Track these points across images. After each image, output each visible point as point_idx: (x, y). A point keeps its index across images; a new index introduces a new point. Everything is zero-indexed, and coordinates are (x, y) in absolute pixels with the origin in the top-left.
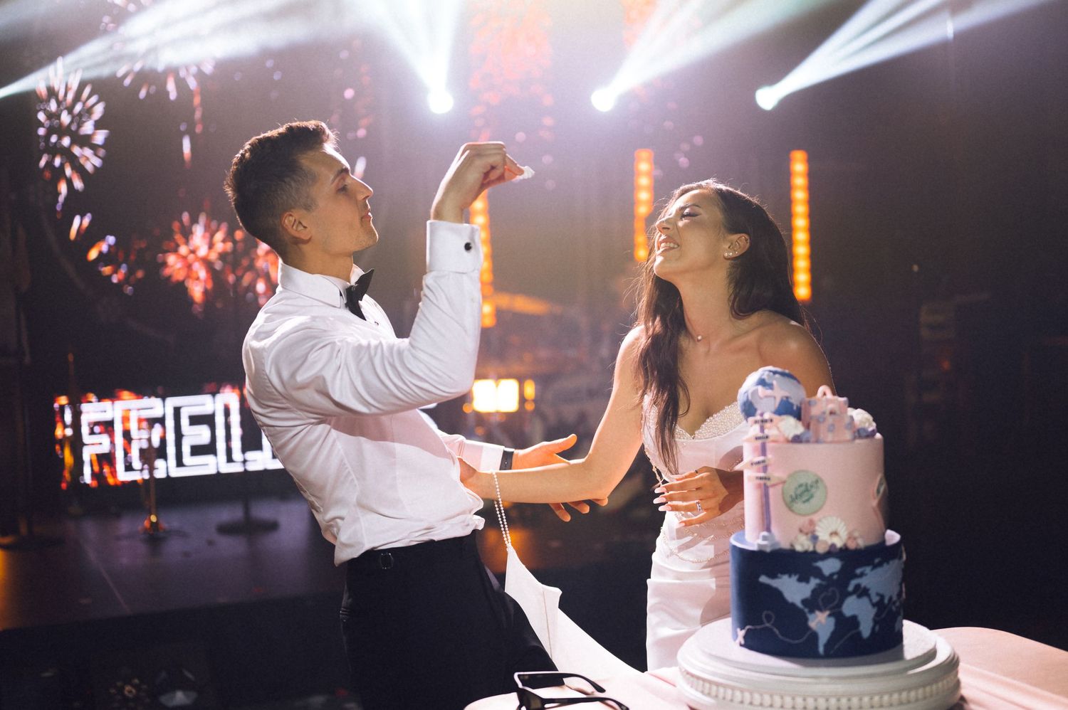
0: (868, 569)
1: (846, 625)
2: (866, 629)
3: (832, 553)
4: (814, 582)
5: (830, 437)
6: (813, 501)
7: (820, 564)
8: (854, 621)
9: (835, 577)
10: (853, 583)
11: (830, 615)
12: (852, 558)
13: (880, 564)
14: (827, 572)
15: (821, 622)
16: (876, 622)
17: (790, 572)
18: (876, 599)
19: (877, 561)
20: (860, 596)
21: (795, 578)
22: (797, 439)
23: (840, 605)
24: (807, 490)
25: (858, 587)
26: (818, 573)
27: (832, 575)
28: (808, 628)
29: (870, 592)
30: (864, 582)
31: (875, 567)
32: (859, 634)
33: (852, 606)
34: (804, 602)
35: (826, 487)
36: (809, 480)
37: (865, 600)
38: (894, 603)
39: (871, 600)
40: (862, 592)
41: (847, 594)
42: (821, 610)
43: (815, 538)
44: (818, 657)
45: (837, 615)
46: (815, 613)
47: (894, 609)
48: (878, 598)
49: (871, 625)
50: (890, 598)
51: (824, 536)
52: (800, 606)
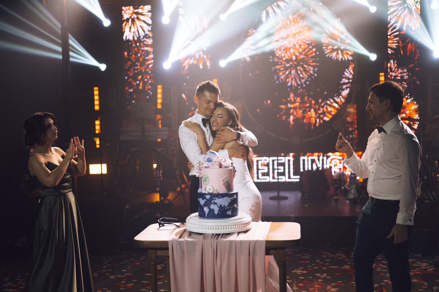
0: (217, 198)
1: (211, 211)
2: (216, 212)
3: (209, 194)
4: (205, 200)
5: (212, 167)
6: (207, 181)
7: (206, 196)
8: (213, 210)
9: (209, 199)
10: (213, 201)
11: (208, 208)
12: (214, 196)
13: (221, 197)
15: (206, 209)
17: (201, 197)
19: (219, 197)
20: (214, 204)
21: (202, 199)
22: (206, 167)
23: (210, 206)
24: (206, 179)
25: (214, 202)
26: (205, 198)
27: (208, 199)
28: (204, 211)
29: (217, 204)
30: (215, 201)
31: (219, 198)
32: (214, 213)
33: (212, 207)
34: (203, 204)
35: (209, 179)
36: (206, 177)
37: (216, 205)
38: (226, 207)
39: (218, 206)
41: (211, 204)
43: (206, 190)
44: (205, 217)
45: (209, 208)
46: (205, 207)
47: (226, 208)
48: (220, 205)
49: (218, 211)
50: (224, 206)
51: (208, 190)
52: (203, 205)
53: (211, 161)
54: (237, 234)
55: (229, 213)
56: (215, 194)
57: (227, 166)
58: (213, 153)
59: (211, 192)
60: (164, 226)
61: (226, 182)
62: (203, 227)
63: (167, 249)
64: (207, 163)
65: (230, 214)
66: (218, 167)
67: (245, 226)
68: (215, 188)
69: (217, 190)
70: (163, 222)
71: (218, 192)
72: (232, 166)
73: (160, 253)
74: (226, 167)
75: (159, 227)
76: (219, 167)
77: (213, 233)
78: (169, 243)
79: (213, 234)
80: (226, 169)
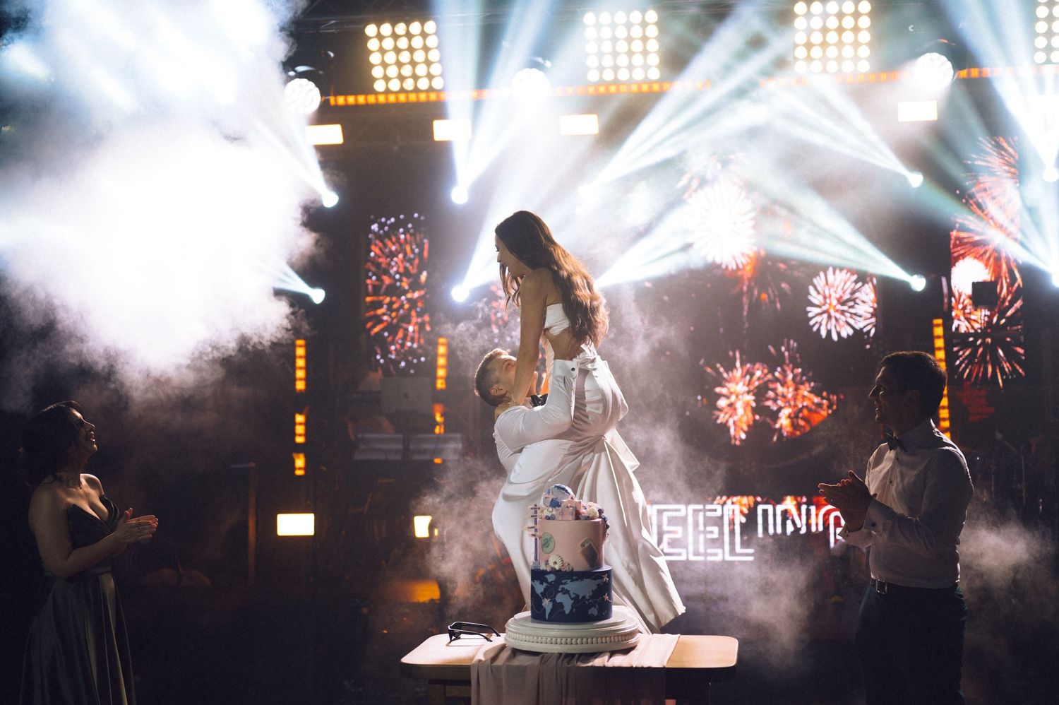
0: (569, 581)
1: (558, 607)
2: (567, 609)
3: (553, 571)
4: (545, 584)
5: (560, 518)
6: (549, 547)
7: (547, 576)
8: (561, 605)
10: (561, 587)
11: (550, 601)
12: (562, 575)
13: (577, 580)
14: (550, 580)
15: (547, 604)
16: (573, 607)
17: (538, 580)
18: (573, 596)
19: (574, 578)
20: (564, 594)
21: (539, 582)
22: (548, 518)
23: (555, 597)
24: (548, 542)
25: (563, 588)
26: (546, 580)
27: (552, 582)
28: (543, 607)
29: (570, 592)
30: (566, 587)
31: (572, 580)
32: (564, 612)
33: (560, 598)
34: (541, 593)
35: (554, 541)
36: (548, 537)
37: (567, 595)
38: (588, 600)
39: (570, 597)
40: (566, 592)
41: (557, 592)
42: (547, 598)
43: (547, 563)
44: (546, 620)
45: (553, 601)
46: (546, 599)
47: (587, 603)
48: (574, 596)
49: (571, 608)
50: (584, 597)
51: (551, 563)
52: (540, 596)
53: (559, 506)
54: (609, 654)
55: (593, 611)
56: (566, 571)
57: (590, 516)
58: (564, 489)
59: (557, 567)
60: (459, 638)
61: (588, 547)
62: (540, 639)
63: (468, 683)
64: (551, 509)
65: (595, 615)
66: (571, 517)
67: (625, 640)
68: (566, 561)
69: (569, 564)
70: (457, 631)
71: (571, 569)
72: (600, 517)
73: (453, 691)
74: (588, 518)
75: (449, 640)
76: (574, 518)
77: (561, 652)
78: (472, 670)
79: (561, 654)
80: (587, 521)
